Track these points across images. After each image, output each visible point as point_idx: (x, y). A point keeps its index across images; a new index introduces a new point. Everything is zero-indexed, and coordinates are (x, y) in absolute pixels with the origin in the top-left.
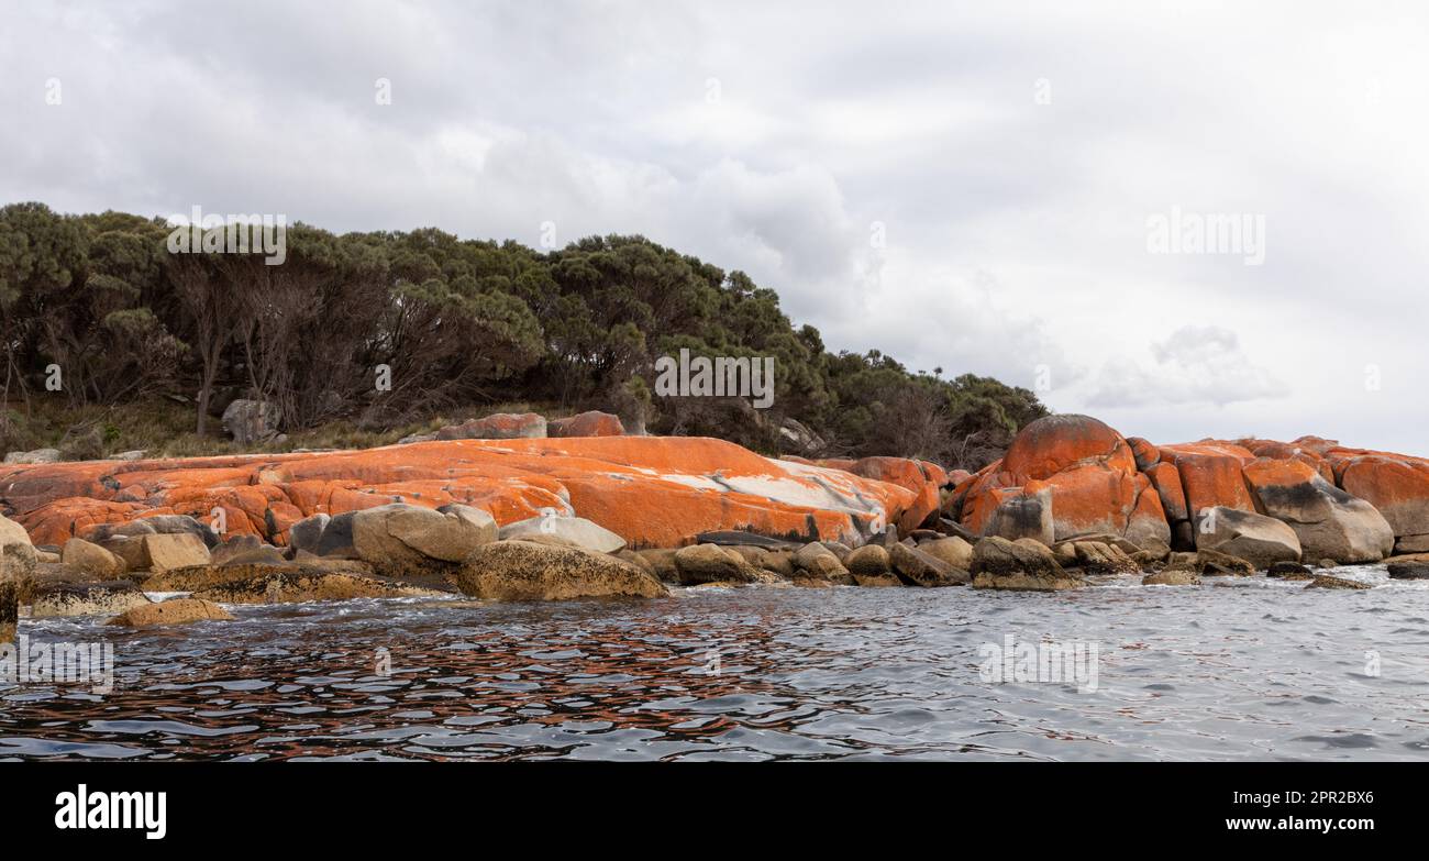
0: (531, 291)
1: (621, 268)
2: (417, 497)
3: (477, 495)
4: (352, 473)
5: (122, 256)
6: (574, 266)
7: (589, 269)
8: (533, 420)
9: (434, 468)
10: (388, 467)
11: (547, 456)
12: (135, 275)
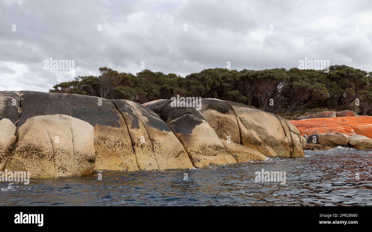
0: (323, 81)
1: (345, 74)
2: (319, 131)
3: (333, 130)
4: (301, 126)
5: (229, 79)
6: (332, 75)
7: (337, 75)
8: (333, 113)
9: (319, 124)
10: (309, 124)
11: (343, 121)
12: (232, 83)
